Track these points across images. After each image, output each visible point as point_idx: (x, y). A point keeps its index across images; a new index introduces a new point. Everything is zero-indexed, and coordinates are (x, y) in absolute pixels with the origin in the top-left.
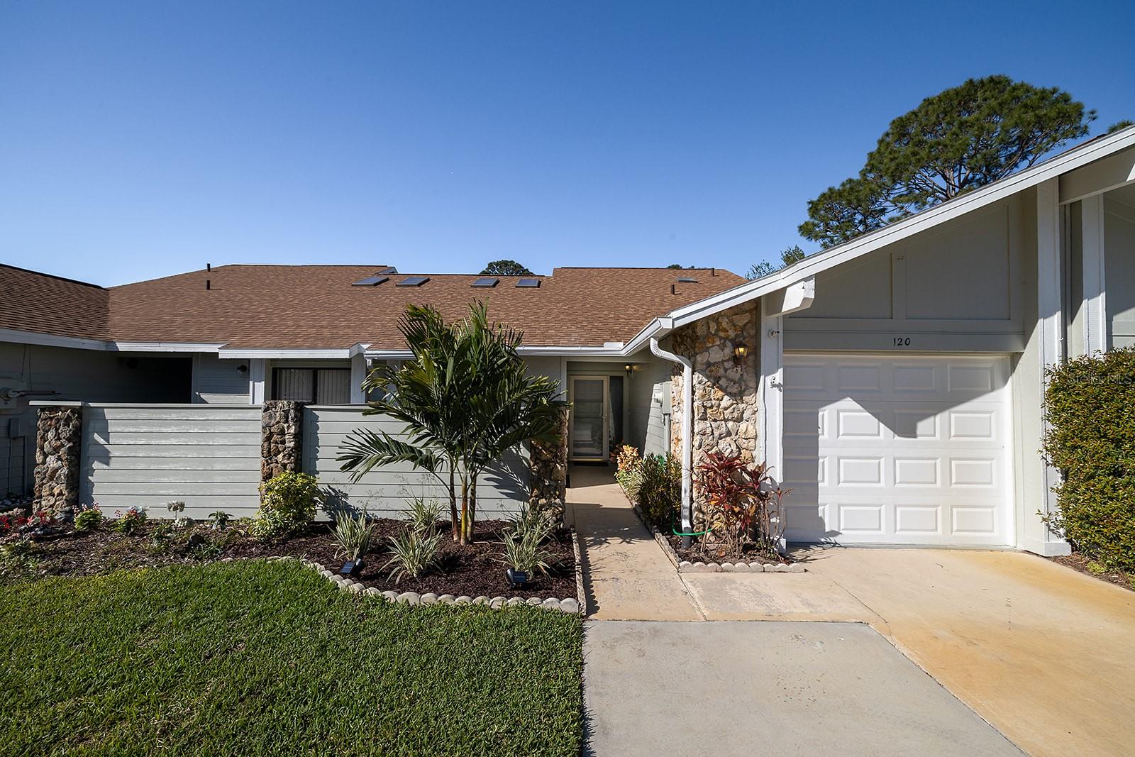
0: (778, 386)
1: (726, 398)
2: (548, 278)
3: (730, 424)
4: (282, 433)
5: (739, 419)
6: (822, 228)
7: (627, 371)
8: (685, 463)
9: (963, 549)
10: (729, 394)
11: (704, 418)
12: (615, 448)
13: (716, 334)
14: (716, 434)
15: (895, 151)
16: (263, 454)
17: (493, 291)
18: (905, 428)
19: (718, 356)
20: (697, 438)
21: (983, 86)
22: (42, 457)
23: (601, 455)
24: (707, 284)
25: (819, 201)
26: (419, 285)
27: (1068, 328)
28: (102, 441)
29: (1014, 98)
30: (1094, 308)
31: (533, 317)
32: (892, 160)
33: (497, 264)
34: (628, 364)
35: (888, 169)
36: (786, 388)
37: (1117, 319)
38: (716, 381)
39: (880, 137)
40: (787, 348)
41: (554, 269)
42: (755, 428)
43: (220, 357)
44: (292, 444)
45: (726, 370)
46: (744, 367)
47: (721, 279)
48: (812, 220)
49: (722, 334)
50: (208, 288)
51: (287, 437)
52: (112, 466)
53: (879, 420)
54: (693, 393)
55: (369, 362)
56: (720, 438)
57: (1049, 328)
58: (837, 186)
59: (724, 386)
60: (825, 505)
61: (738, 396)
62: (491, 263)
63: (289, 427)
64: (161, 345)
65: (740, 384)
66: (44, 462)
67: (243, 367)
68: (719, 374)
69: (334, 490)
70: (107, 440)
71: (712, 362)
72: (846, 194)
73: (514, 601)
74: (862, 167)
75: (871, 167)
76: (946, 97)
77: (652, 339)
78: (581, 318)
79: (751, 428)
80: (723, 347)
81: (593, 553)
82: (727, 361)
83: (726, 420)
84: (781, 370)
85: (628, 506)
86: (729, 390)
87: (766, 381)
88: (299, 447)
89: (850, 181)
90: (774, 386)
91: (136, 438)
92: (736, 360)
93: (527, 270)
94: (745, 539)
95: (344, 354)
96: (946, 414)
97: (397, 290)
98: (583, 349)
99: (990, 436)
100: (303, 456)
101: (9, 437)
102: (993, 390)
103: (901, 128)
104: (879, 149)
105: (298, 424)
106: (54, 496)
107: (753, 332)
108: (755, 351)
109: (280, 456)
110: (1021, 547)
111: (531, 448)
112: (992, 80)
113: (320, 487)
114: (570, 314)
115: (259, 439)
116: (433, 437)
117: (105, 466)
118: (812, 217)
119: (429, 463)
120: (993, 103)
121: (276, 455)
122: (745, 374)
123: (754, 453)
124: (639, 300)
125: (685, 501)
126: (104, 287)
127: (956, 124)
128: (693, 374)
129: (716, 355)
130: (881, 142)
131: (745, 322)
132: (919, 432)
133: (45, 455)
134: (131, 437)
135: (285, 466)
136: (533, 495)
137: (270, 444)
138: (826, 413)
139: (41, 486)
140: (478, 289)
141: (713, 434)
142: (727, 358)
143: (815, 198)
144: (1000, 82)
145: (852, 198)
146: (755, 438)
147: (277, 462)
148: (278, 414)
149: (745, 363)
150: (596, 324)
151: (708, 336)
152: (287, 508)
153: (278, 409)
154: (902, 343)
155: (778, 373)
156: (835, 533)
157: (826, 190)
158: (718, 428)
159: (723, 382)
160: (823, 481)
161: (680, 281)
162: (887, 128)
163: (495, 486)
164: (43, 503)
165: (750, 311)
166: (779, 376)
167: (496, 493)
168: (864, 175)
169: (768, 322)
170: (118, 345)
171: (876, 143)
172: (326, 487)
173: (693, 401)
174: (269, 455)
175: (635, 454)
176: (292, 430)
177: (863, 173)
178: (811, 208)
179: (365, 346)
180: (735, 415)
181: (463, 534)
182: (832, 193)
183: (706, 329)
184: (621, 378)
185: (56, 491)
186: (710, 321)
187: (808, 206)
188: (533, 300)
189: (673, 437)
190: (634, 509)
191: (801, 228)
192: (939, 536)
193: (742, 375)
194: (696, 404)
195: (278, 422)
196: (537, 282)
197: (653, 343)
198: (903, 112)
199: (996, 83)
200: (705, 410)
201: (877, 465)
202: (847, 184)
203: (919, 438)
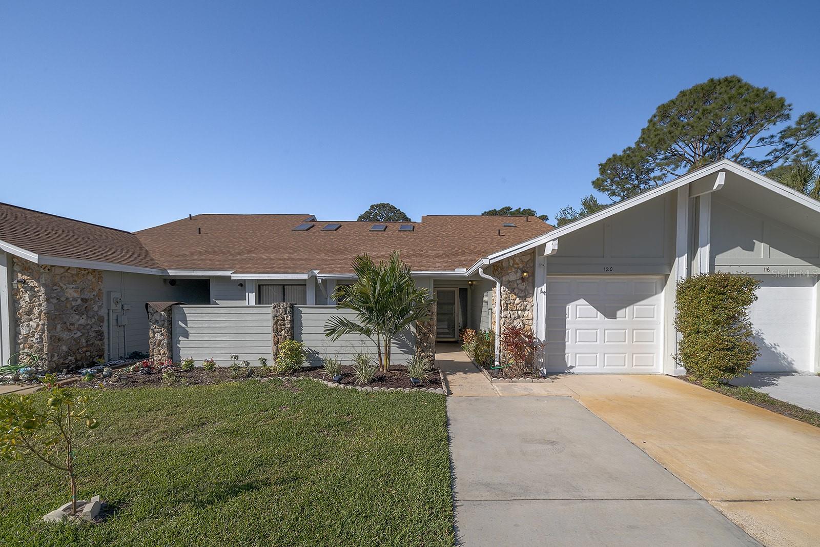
0: (544, 292)
1: (518, 299)
2: (419, 223)
3: (520, 312)
4: (284, 320)
5: (525, 310)
6: (609, 182)
7: (470, 285)
8: (497, 332)
9: (636, 375)
10: (520, 297)
11: (506, 309)
12: (462, 331)
13: (513, 266)
14: (512, 317)
15: (658, 130)
16: (273, 331)
17: (384, 234)
18: (611, 314)
19: (513, 277)
20: (503, 319)
21: (720, 83)
22: (152, 334)
23: (454, 337)
24: (522, 228)
25: (606, 163)
26: (336, 230)
27: (692, 262)
28: (183, 325)
29: (739, 94)
30: (704, 252)
31: (412, 252)
32: (656, 136)
33: (377, 206)
34: (470, 281)
35: (653, 142)
36: (548, 294)
37: (718, 257)
38: (512, 291)
39: (649, 118)
40: (549, 273)
41: (422, 216)
42: (532, 314)
43: (232, 278)
44: (289, 326)
45: (518, 285)
46: (527, 283)
47: (532, 224)
48: (601, 177)
49: (516, 266)
50: (200, 233)
51: (286, 322)
52: (190, 338)
53: (597, 310)
54: (501, 296)
55: (320, 281)
56: (514, 319)
57: (681, 263)
58: (620, 153)
59: (517, 293)
60: (569, 353)
61: (524, 298)
62: (373, 205)
63: (287, 317)
64: (195, 272)
65: (525, 291)
66: (154, 337)
67: (242, 284)
68: (514, 287)
69: (311, 350)
70: (187, 325)
71: (511, 280)
72: (624, 159)
73: (415, 389)
74: (637, 139)
75: (643, 140)
76: (695, 90)
77: (480, 269)
78: (441, 253)
79: (530, 314)
80: (516, 272)
81: (450, 378)
82: (518, 280)
83: (518, 310)
84: (545, 285)
85: (469, 360)
86: (519, 295)
87: (538, 290)
88: (292, 328)
89: (629, 148)
90: (542, 292)
91: (202, 324)
92: (523, 279)
93: (399, 210)
94: (526, 370)
95: (305, 276)
96: (632, 306)
97: (322, 233)
98: (443, 272)
99: (653, 317)
100: (295, 331)
101: (117, 325)
102: (656, 294)
103: (664, 112)
104: (649, 126)
105: (291, 315)
106: (160, 354)
107: (532, 265)
108: (533, 275)
109: (283, 332)
110: (665, 373)
111: (416, 327)
112: (726, 80)
113: (304, 349)
114: (434, 250)
115: (271, 323)
116: (370, 320)
117: (187, 339)
118: (601, 174)
119: (368, 332)
120: (725, 97)
121: (280, 332)
122: (527, 287)
123: (532, 327)
124: (478, 240)
125: (497, 352)
126: (131, 232)
127: (701, 110)
128: (501, 287)
129: (512, 277)
130: (650, 121)
131: (528, 259)
132: (618, 316)
133: (154, 333)
134: (199, 323)
135: (285, 337)
136: (418, 351)
137: (277, 325)
138: (570, 307)
139: (153, 349)
140: (374, 232)
141: (511, 317)
142: (518, 278)
143: (604, 161)
144: (731, 82)
145: (629, 162)
146: (532, 319)
147: (281, 335)
148: (281, 310)
149: (528, 281)
150: (450, 257)
151: (509, 267)
152: (292, 358)
153: (281, 307)
154: (609, 270)
155: (544, 286)
156: (572, 367)
157: (611, 156)
158: (513, 314)
159: (516, 291)
160: (568, 341)
161: (505, 226)
162: (654, 112)
163: (398, 347)
164: (155, 358)
165: (530, 254)
166: (544, 288)
167: (398, 350)
168: (638, 145)
169: (539, 259)
170: (169, 271)
171: (647, 122)
172: (307, 348)
173: (501, 301)
174: (277, 332)
175: (473, 334)
176: (289, 319)
177: (638, 144)
178: (600, 169)
179: (316, 272)
180: (522, 307)
181: (385, 367)
182: (615, 158)
183: (507, 263)
184: (466, 289)
185: (162, 352)
186: (510, 260)
187: (598, 168)
188: (411, 240)
189: (493, 321)
190: (473, 362)
191: (593, 183)
192: (626, 368)
193: (526, 287)
194: (502, 302)
195: (281, 314)
196: (412, 227)
197: (481, 270)
198: (665, 101)
199: (730, 82)
200: (507, 305)
201: (596, 334)
202: (627, 151)
203: (618, 319)
